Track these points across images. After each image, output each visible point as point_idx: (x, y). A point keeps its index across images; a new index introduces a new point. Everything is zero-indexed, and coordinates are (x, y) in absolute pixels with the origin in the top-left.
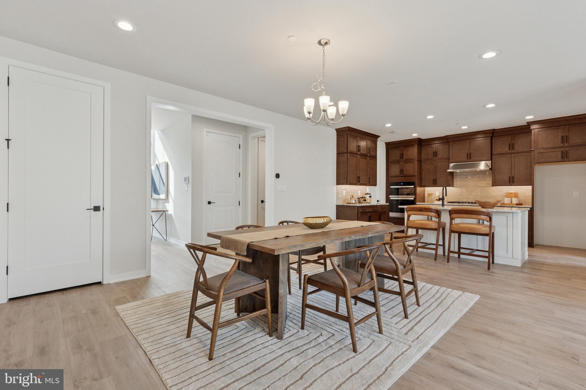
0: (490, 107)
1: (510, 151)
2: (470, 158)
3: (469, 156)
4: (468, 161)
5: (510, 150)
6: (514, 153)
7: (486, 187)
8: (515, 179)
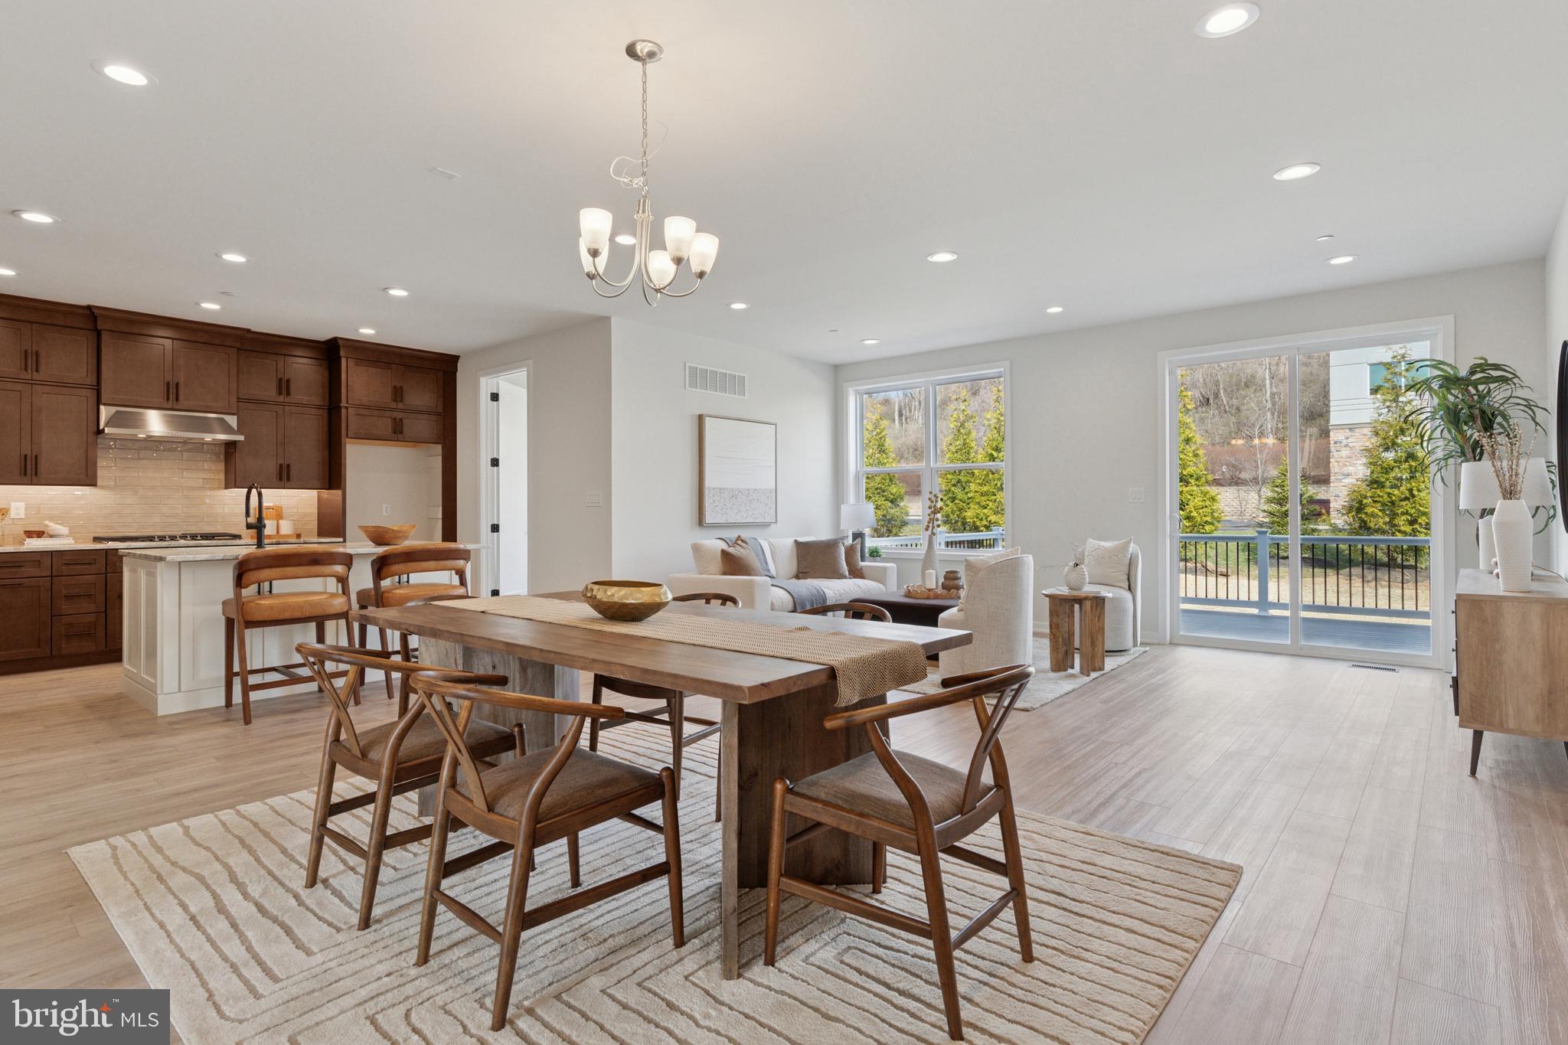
0: (230, 261)
1: (281, 399)
2: (177, 400)
3: (172, 391)
4: (170, 406)
5: (280, 394)
6: (290, 404)
7: (203, 488)
8: (293, 473)
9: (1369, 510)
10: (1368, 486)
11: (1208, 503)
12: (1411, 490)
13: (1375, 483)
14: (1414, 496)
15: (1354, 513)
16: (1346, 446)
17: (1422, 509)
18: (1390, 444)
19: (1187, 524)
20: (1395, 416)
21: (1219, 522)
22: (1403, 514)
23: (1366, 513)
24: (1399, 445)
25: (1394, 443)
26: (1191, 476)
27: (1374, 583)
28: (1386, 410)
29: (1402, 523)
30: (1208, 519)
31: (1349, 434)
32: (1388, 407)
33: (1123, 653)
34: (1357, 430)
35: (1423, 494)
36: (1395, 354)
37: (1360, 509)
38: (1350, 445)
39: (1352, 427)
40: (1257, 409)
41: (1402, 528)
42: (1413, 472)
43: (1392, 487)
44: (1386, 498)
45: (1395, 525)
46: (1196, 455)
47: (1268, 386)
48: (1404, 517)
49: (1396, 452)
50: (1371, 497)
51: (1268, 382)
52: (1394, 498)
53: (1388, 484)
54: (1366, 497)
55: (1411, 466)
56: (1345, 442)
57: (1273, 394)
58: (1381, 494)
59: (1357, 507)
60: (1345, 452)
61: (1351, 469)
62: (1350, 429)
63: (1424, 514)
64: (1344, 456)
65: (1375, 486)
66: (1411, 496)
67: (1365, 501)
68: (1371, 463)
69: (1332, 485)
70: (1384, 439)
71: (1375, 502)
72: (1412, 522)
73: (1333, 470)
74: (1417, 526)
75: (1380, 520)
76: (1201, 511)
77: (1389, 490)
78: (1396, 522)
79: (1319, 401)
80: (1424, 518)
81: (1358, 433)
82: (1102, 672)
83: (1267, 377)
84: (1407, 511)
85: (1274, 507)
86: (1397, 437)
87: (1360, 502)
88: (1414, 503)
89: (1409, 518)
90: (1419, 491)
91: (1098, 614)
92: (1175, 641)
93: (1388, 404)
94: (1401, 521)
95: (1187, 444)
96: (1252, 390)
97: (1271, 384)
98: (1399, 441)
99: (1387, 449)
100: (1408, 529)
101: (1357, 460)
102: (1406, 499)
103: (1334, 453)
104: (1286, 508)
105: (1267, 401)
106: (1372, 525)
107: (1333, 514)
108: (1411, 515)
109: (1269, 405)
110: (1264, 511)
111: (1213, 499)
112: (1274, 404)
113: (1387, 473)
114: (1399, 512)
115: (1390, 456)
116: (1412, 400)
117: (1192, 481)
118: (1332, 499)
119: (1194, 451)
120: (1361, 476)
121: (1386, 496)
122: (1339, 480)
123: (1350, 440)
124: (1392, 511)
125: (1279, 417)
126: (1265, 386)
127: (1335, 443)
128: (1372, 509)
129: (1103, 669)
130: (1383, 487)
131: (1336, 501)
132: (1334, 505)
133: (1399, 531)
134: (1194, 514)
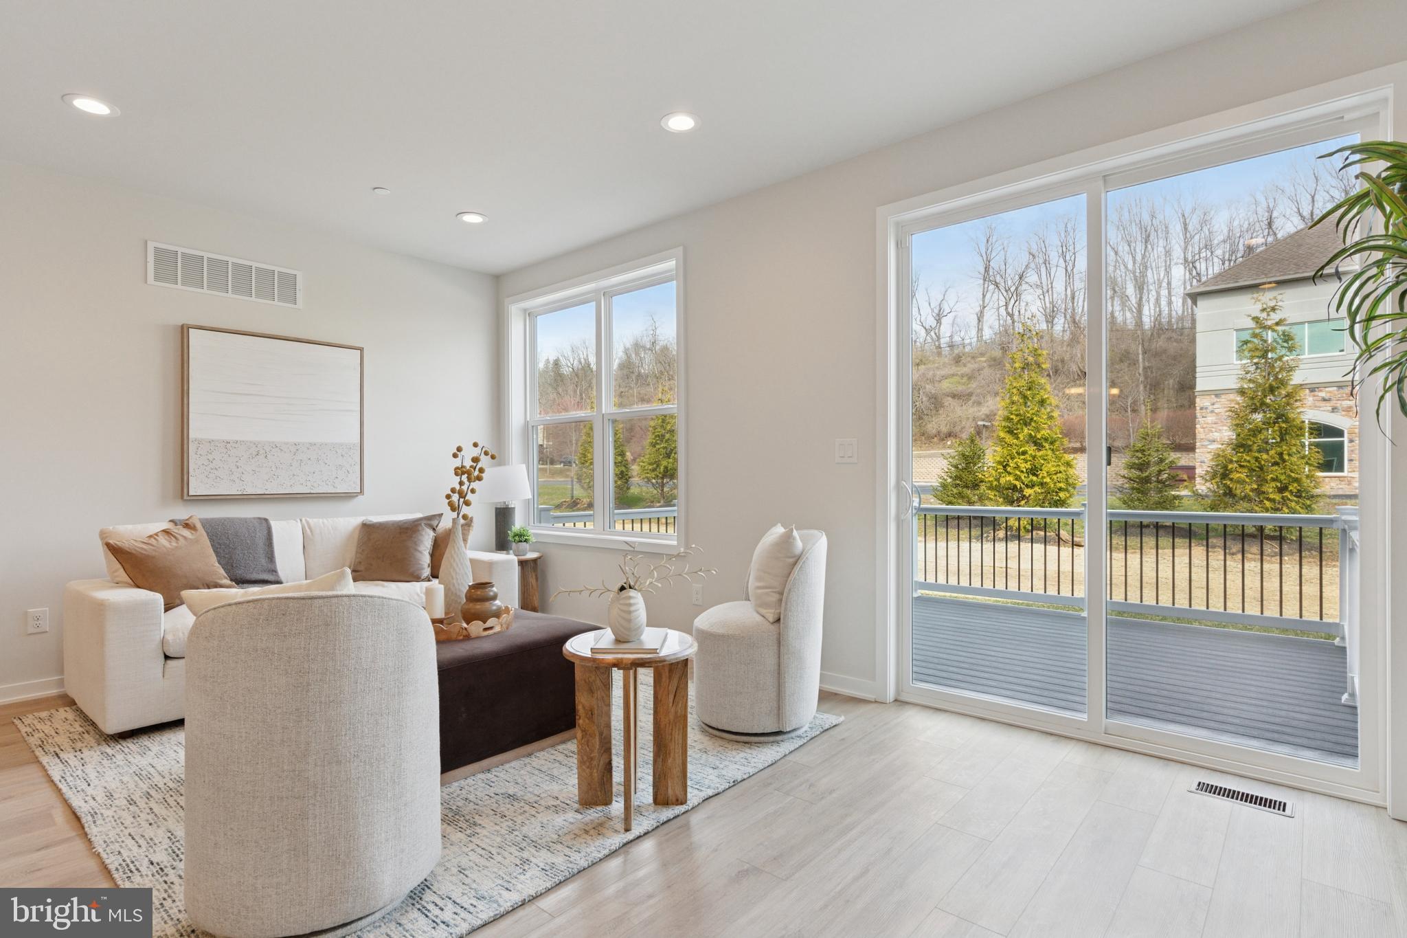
9: (1235, 476)
10: (1234, 449)
11: (1062, 468)
12: (1281, 454)
13: (1241, 446)
14: (1284, 461)
15: (1218, 480)
16: (1212, 412)
17: (1293, 475)
18: (1258, 404)
19: (1039, 491)
20: (1264, 374)
21: (1074, 488)
22: (1273, 480)
23: (1231, 480)
24: (1268, 406)
25: (1263, 404)
26: (1046, 440)
27: (1240, 556)
28: (1254, 367)
29: (1271, 490)
30: (1062, 485)
31: (1215, 400)
32: (1256, 364)
33: (779, 738)
34: (1223, 396)
35: (1294, 459)
36: (1265, 306)
37: (1225, 476)
38: (1216, 411)
39: (1218, 394)
40: (1130, 382)
41: (1272, 496)
42: (1283, 435)
43: (1259, 451)
44: (1255, 465)
45: (1264, 493)
46: (1050, 418)
47: (1141, 360)
48: (1273, 484)
49: (1265, 412)
50: (1237, 462)
51: (1141, 356)
52: (1263, 463)
53: (1255, 447)
54: (1231, 461)
55: (1281, 428)
56: (1210, 408)
57: (1144, 368)
58: (1248, 458)
59: (1222, 473)
60: (1211, 419)
61: (1216, 435)
62: (1217, 396)
63: (1297, 480)
64: (1210, 422)
65: (1242, 450)
66: (1280, 461)
67: (1230, 466)
68: (1237, 425)
69: (1197, 450)
70: (1252, 398)
71: (1241, 466)
72: (1282, 490)
73: (1199, 436)
74: (1287, 494)
75: (1247, 487)
76: (1055, 477)
77: (1257, 454)
78: (1264, 489)
79: (1188, 374)
80: (1295, 485)
81: (1223, 399)
82: (682, 808)
83: (1140, 352)
84: (1277, 477)
85: (1135, 473)
86: (1265, 396)
87: (1225, 467)
88: (1284, 468)
89: (1279, 485)
90: (1289, 455)
91: (673, 688)
92: (904, 698)
93: (1256, 360)
94: (1270, 488)
95: (1042, 405)
96: (1126, 364)
97: (1144, 359)
98: (1268, 401)
99: (1255, 410)
100: (1277, 497)
101: (1223, 426)
102: (1276, 464)
103: (1200, 419)
104: (1147, 474)
105: (1140, 374)
106: (1238, 492)
107: (1198, 480)
108: (1281, 482)
109: (1142, 379)
110: (1124, 477)
111: (1068, 464)
112: (1146, 378)
113: (1255, 436)
114: (1269, 478)
115: (1258, 417)
116: (1283, 356)
117: (1047, 445)
118: (1197, 465)
119: (1048, 413)
120: (1226, 439)
121: (1253, 461)
122: (1205, 446)
123: (1215, 407)
124: (1259, 477)
125: (1151, 390)
126: (1138, 361)
127: (1201, 409)
128: (1238, 475)
129: (683, 802)
130: (1251, 450)
131: (1201, 466)
132: (1198, 471)
133: (1268, 499)
134: (1047, 480)
